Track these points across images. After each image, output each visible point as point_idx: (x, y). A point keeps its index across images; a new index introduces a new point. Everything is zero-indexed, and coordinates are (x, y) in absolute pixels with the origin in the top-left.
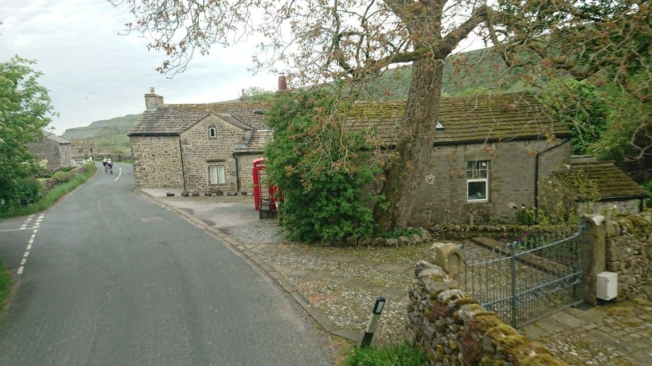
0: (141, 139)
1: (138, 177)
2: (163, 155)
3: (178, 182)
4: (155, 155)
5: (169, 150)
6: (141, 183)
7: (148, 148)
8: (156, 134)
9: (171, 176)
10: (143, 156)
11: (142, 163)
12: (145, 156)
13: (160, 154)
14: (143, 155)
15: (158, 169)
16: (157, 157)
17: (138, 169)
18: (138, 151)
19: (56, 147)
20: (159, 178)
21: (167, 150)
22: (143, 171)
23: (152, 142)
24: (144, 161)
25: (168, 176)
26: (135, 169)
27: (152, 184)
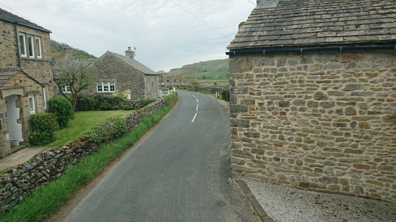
0: (255, 61)
1: (240, 152)
2: (310, 104)
3: (345, 182)
4: (287, 104)
5: (331, 93)
6: (246, 166)
7: (271, 84)
8: (300, 46)
9: (326, 164)
10: (256, 105)
11: (252, 121)
12: (260, 104)
13: (302, 103)
14: (257, 101)
15: (290, 139)
16: (293, 109)
17: (241, 134)
18: (245, 91)
19: (141, 77)
20: (291, 161)
21: (325, 93)
22: (253, 140)
23: (285, 70)
24: (259, 117)
25: (317, 162)
26: (234, 132)
27: (272, 174)
